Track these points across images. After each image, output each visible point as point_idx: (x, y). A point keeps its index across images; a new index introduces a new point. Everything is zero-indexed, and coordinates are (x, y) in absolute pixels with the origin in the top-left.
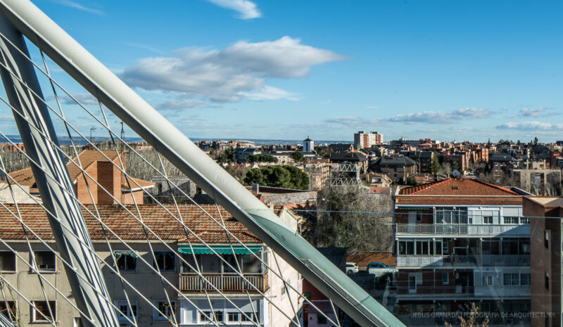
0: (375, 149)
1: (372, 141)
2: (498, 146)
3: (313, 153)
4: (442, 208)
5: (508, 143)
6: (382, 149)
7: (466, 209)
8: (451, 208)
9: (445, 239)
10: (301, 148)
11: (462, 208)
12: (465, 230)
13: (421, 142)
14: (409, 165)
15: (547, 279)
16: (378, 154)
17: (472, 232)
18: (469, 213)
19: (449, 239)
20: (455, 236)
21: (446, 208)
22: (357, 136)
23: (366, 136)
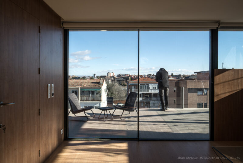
0: (113, 77)
1: (112, 75)
2: (147, 76)
3: (96, 78)
4: (142, 85)
5: (150, 75)
6: (115, 77)
7: (148, 85)
8: (144, 85)
9: (142, 93)
10: (93, 77)
11: (147, 85)
12: (148, 91)
13: (126, 75)
14: (123, 81)
15: (175, 101)
16: (114, 78)
17: (150, 91)
18: (149, 86)
19: (143, 93)
20: (145, 92)
21: (143, 85)
22: (108, 74)
23: (110, 74)
